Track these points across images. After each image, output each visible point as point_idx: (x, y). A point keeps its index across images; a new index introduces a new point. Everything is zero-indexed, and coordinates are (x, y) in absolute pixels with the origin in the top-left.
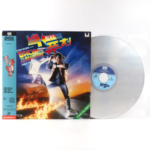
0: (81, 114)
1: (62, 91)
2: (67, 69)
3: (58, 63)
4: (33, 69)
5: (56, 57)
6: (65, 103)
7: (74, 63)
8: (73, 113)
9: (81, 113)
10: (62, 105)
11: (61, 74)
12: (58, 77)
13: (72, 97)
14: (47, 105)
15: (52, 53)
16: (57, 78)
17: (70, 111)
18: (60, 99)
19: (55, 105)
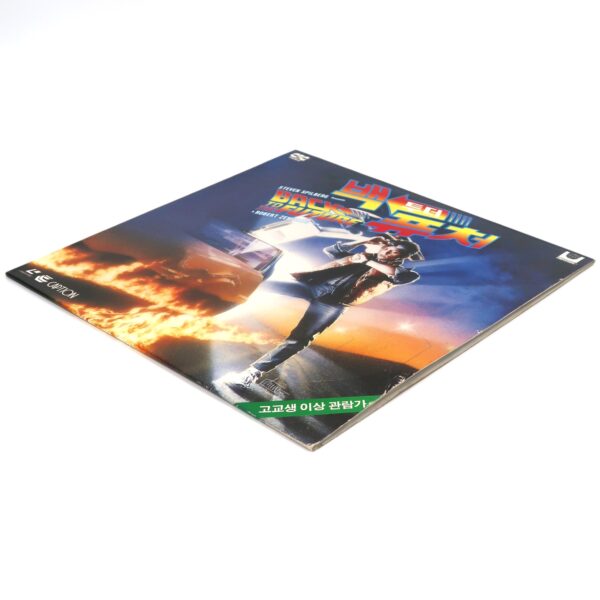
0: (292, 408)
1: (302, 316)
2: (394, 283)
3: (379, 257)
4: (279, 232)
5: (387, 245)
6: (271, 346)
7: (441, 284)
8: (266, 386)
9: (294, 406)
10: (253, 346)
11: (358, 282)
12: (337, 283)
13: (323, 345)
14: (198, 318)
15: (387, 233)
16: (333, 282)
17: (258, 375)
18: (268, 327)
19: (227, 330)
